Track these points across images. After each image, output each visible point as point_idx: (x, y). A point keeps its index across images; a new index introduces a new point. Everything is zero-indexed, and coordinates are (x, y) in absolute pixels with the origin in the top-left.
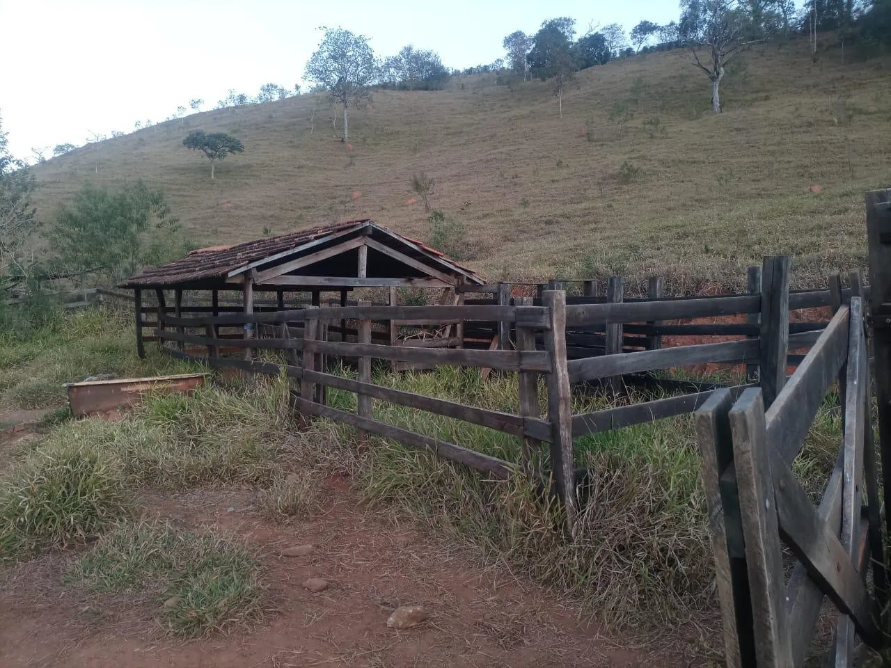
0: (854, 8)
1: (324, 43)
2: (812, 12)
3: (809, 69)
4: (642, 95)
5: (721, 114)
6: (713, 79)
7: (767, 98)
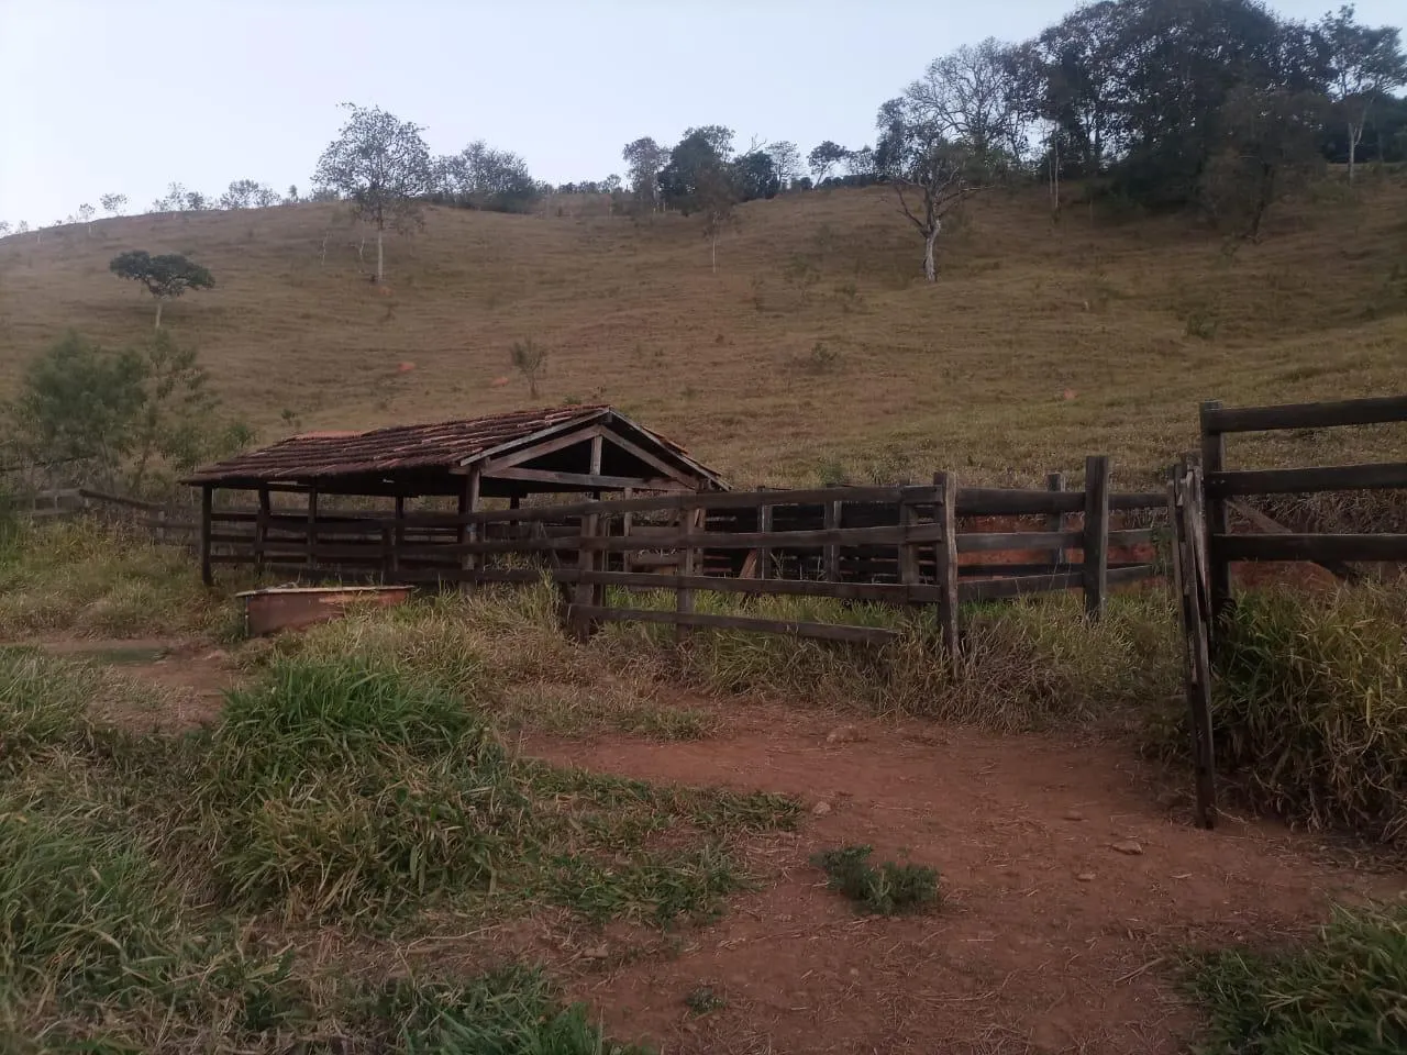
0: (1104, 152)
1: (349, 128)
2: (1051, 153)
3: (1049, 230)
4: (830, 249)
5: (935, 285)
6: (926, 234)
7: (996, 266)
